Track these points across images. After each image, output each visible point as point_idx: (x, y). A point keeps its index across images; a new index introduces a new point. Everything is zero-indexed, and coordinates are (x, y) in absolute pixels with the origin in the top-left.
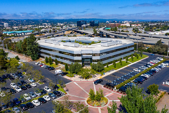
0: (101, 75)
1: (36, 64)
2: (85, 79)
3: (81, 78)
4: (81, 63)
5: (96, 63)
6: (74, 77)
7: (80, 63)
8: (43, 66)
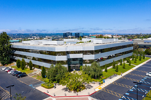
0: (100, 84)
1: (3, 69)
2: (73, 92)
3: (66, 89)
4: (66, 66)
5: (90, 65)
6: (53, 89)
7: (64, 65)
8: (10, 72)
